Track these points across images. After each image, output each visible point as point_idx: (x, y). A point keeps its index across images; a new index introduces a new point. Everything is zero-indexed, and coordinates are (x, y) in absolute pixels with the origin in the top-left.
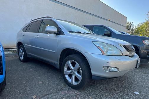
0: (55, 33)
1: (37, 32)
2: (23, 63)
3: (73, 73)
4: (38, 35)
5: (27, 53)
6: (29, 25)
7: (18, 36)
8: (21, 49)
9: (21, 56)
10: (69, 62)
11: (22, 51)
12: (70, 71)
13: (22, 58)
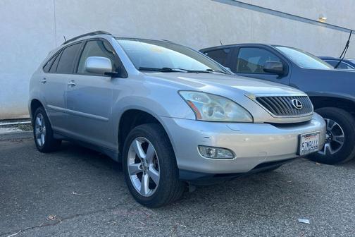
0: (107, 74)
1: (73, 73)
2: (43, 154)
3: (145, 167)
4: (73, 81)
5: (52, 127)
6: (58, 54)
7: (33, 83)
8: (38, 119)
9: (40, 138)
10: (137, 142)
11: (42, 124)
12: (139, 165)
13: (42, 142)
